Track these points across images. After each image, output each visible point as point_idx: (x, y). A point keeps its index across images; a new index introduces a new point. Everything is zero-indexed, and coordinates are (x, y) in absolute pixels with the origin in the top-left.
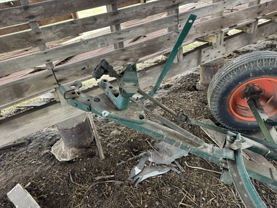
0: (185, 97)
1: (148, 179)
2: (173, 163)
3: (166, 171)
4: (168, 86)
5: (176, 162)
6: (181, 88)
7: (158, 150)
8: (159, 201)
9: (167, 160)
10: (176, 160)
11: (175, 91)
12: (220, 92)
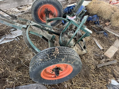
0: (28, 16)
1: (4, 43)
2: (16, 37)
3: (12, 40)
4: (23, 12)
5: (17, 37)
6: (28, 12)
7: (11, 34)
8: (7, 50)
9: (14, 37)
10: (18, 36)
11: (25, 14)
12: (33, 10)
